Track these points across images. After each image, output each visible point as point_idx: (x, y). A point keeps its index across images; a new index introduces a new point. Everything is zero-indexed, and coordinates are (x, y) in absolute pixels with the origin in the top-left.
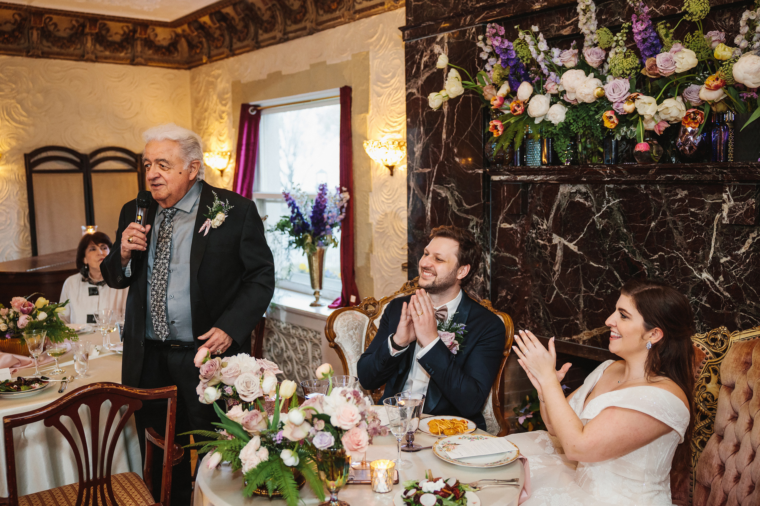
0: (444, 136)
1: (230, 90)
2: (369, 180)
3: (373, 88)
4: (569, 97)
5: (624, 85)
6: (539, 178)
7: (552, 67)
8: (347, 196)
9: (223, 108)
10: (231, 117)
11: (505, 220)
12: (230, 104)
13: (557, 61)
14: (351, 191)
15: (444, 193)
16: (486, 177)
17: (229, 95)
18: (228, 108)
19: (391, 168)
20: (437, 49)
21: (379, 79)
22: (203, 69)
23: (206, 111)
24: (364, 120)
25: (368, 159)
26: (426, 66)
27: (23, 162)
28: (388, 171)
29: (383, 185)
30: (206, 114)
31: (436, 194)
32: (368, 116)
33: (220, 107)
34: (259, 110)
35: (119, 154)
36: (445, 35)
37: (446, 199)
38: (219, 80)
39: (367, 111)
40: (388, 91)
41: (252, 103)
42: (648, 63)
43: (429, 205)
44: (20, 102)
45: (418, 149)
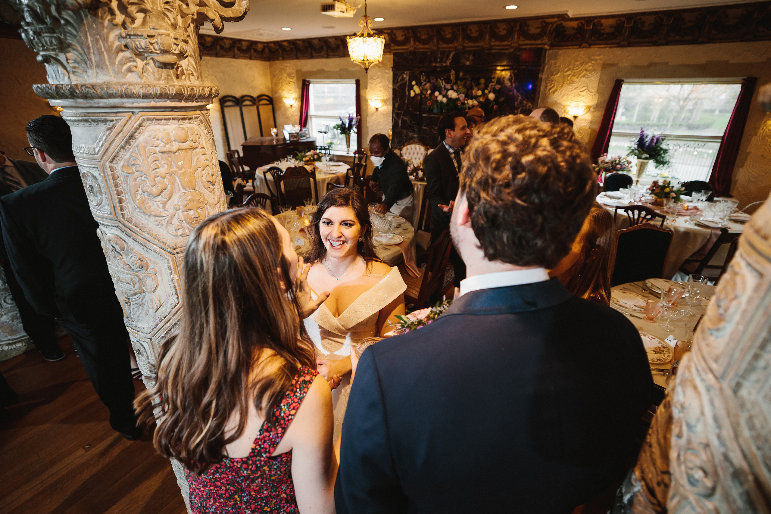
0: (406, 102)
1: (295, 73)
2: (367, 112)
3: (369, 81)
4: (449, 97)
5: (463, 96)
6: (437, 116)
7: (445, 88)
8: (359, 117)
9: (291, 80)
10: (296, 84)
11: (425, 126)
12: (295, 79)
13: (447, 87)
14: (360, 115)
15: (405, 118)
16: (420, 115)
17: (295, 75)
18: (294, 80)
19: (377, 109)
20: (405, 76)
21: (372, 78)
22: (278, 62)
23: (280, 80)
24: (365, 92)
25: (367, 105)
26: (400, 80)
27: (219, 102)
28: (375, 110)
29: (373, 114)
30: (280, 82)
31: (403, 119)
32: (367, 91)
33: (288, 79)
34: (309, 82)
35: (249, 98)
36: (408, 72)
37: (406, 120)
38: (288, 68)
39: (367, 89)
40: (375, 83)
41: (308, 79)
42: (470, 91)
43: (400, 122)
44: (215, 77)
45: (397, 105)
